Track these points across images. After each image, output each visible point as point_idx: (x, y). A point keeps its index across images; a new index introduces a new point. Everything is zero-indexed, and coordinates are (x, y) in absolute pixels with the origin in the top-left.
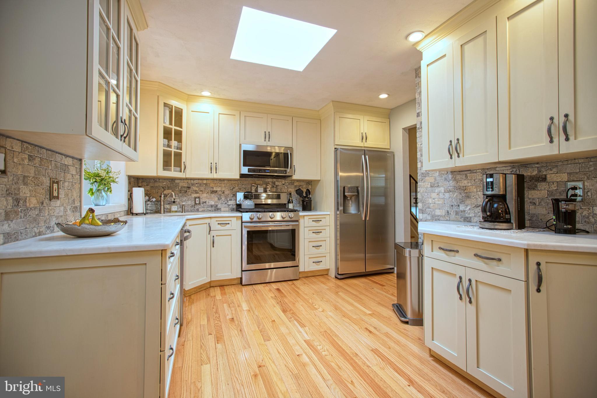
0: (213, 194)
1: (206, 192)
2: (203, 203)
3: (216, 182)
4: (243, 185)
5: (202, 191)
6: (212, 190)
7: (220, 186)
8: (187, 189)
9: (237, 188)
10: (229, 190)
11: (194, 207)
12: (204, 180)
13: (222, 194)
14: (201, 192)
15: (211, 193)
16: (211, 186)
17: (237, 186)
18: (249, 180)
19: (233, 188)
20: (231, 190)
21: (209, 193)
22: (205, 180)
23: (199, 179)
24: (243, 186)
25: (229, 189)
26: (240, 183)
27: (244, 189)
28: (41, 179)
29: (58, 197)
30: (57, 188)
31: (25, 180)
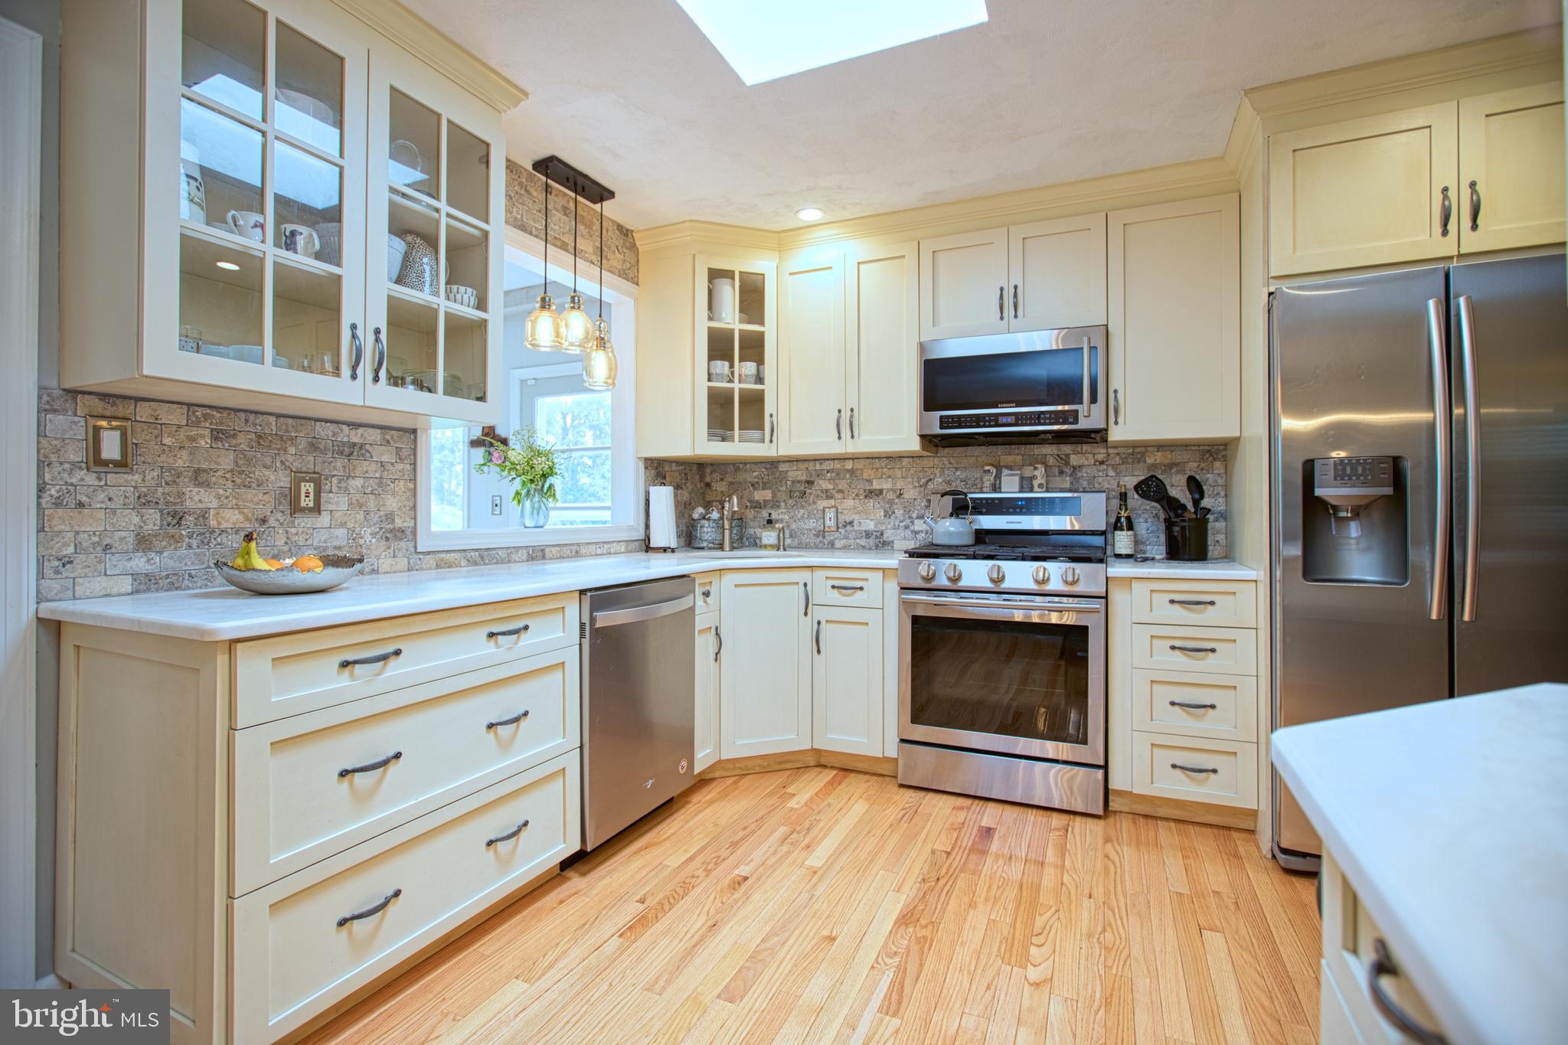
0: (871, 500)
1: (854, 495)
2: (845, 526)
3: (878, 465)
4: (957, 469)
5: (841, 491)
6: (868, 488)
7: (890, 477)
8: (805, 488)
9: (940, 480)
10: (915, 487)
11: (824, 537)
12: (847, 461)
13: (897, 501)
14: (840, 496)
15: (866, 497)
16: (865, 476)
17: (938, 474)
18: (976, 454)
19: (928, 482)
20: (921, 486)
21: (862, 497)
22: (851, 461)
23: (834, 459)
24: (958, 473)
25: (917, 485)
26: (949, 466)
27: (962, 481)
28: (259, 473)
29: (317, 509)
30: (311, 490)
31: (199, 477)
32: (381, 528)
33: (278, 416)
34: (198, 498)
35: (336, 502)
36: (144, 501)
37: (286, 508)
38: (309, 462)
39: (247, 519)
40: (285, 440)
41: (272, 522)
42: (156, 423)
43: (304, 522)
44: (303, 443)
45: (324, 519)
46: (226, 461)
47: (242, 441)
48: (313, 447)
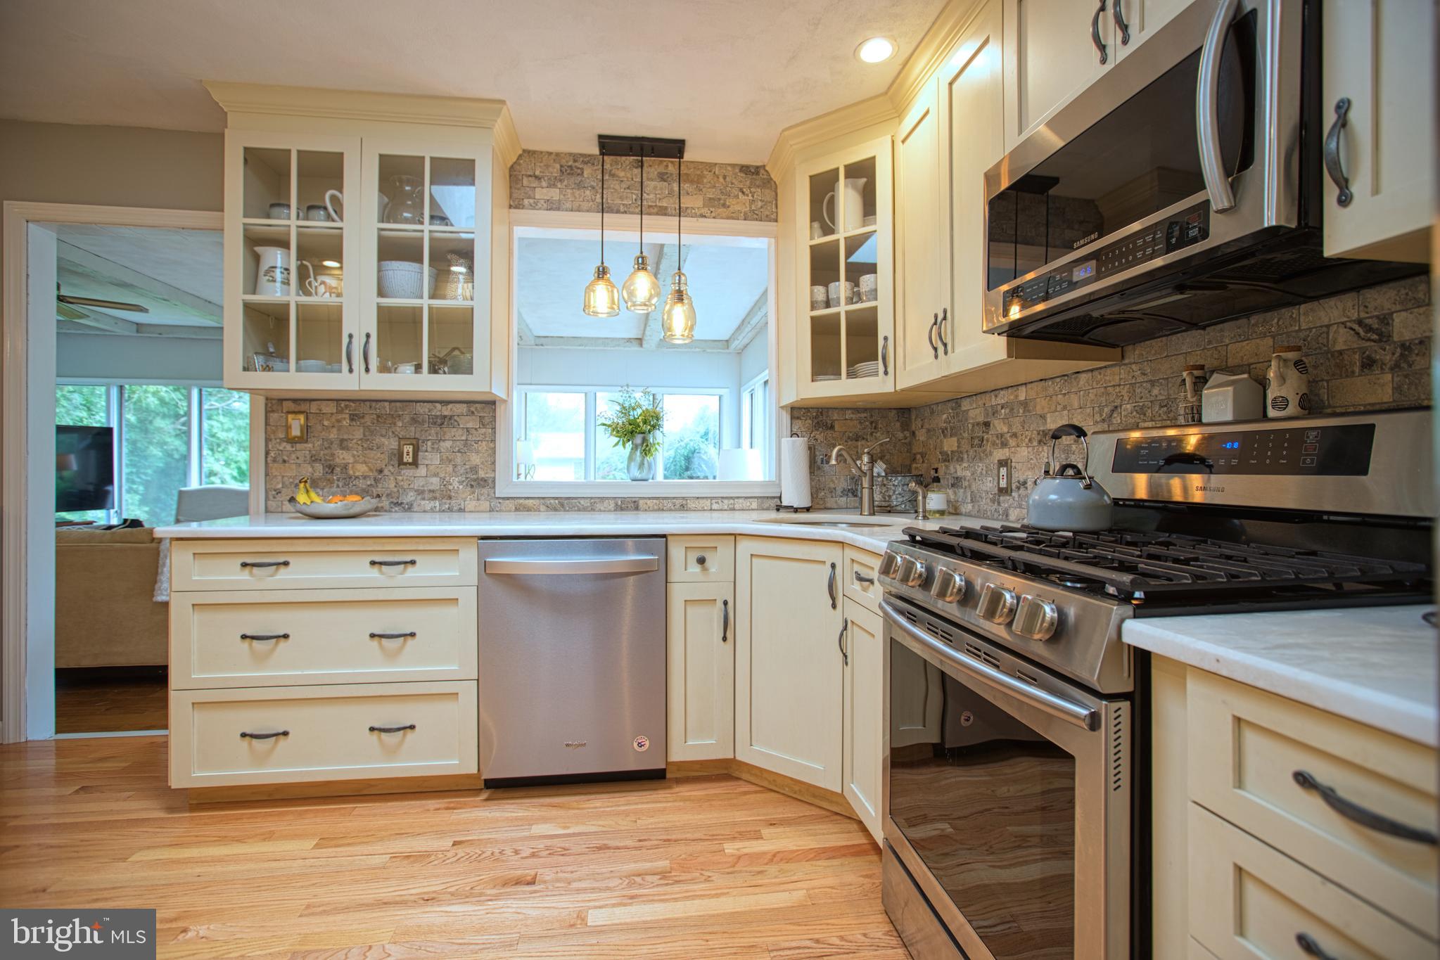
0: (1045, 448)
1: (1027, 440)
2: (1018, 488)
3: (1051, 391)
4: (1152, 383)
5: (1015, 435)
6: (1042, 429)
7: (1065, 408)
8: (983, 432)
9: (1128, 406)
10: (1097, 422)
11: (999, 504)
12: (1020, 388)
13: (1074, 447)
14: (1012, 442)
15: (1040, 442)
16: (1039, 410)
17: (1126, 398)
18: (1185, 349)
19: (1113, 411)
20: (1104, 420)
21: (1035, 443)
22: (1023, 388)
23: (1007, 388)
24: (1155, 391)
25: (1098, 418)
26: (1140, 379)
27: (1161, 407)
28: (379, 440)
29: (415, 463)
30: (411, 450)
31: (343, 444)
32: (467, 478)
33: (391, 401)
34: (343, 457)
35: (430, 458)
36: (314, 459)
37: (396, 463)
38: (412, 431)
39: (371, 470)
40: (394, 417)
41: (386, 472)
42: (320, 413)
43: (408, 472)
44: (407, 418)
45: (422, 471)
46: (359, 434)
47: (368, 420)
48: (414, 421)
